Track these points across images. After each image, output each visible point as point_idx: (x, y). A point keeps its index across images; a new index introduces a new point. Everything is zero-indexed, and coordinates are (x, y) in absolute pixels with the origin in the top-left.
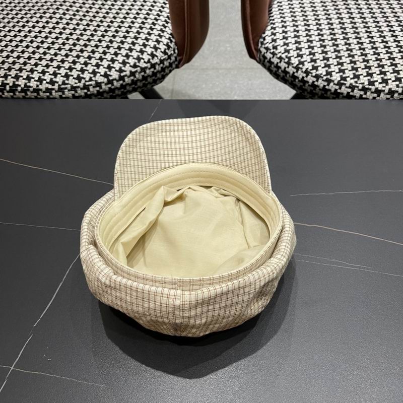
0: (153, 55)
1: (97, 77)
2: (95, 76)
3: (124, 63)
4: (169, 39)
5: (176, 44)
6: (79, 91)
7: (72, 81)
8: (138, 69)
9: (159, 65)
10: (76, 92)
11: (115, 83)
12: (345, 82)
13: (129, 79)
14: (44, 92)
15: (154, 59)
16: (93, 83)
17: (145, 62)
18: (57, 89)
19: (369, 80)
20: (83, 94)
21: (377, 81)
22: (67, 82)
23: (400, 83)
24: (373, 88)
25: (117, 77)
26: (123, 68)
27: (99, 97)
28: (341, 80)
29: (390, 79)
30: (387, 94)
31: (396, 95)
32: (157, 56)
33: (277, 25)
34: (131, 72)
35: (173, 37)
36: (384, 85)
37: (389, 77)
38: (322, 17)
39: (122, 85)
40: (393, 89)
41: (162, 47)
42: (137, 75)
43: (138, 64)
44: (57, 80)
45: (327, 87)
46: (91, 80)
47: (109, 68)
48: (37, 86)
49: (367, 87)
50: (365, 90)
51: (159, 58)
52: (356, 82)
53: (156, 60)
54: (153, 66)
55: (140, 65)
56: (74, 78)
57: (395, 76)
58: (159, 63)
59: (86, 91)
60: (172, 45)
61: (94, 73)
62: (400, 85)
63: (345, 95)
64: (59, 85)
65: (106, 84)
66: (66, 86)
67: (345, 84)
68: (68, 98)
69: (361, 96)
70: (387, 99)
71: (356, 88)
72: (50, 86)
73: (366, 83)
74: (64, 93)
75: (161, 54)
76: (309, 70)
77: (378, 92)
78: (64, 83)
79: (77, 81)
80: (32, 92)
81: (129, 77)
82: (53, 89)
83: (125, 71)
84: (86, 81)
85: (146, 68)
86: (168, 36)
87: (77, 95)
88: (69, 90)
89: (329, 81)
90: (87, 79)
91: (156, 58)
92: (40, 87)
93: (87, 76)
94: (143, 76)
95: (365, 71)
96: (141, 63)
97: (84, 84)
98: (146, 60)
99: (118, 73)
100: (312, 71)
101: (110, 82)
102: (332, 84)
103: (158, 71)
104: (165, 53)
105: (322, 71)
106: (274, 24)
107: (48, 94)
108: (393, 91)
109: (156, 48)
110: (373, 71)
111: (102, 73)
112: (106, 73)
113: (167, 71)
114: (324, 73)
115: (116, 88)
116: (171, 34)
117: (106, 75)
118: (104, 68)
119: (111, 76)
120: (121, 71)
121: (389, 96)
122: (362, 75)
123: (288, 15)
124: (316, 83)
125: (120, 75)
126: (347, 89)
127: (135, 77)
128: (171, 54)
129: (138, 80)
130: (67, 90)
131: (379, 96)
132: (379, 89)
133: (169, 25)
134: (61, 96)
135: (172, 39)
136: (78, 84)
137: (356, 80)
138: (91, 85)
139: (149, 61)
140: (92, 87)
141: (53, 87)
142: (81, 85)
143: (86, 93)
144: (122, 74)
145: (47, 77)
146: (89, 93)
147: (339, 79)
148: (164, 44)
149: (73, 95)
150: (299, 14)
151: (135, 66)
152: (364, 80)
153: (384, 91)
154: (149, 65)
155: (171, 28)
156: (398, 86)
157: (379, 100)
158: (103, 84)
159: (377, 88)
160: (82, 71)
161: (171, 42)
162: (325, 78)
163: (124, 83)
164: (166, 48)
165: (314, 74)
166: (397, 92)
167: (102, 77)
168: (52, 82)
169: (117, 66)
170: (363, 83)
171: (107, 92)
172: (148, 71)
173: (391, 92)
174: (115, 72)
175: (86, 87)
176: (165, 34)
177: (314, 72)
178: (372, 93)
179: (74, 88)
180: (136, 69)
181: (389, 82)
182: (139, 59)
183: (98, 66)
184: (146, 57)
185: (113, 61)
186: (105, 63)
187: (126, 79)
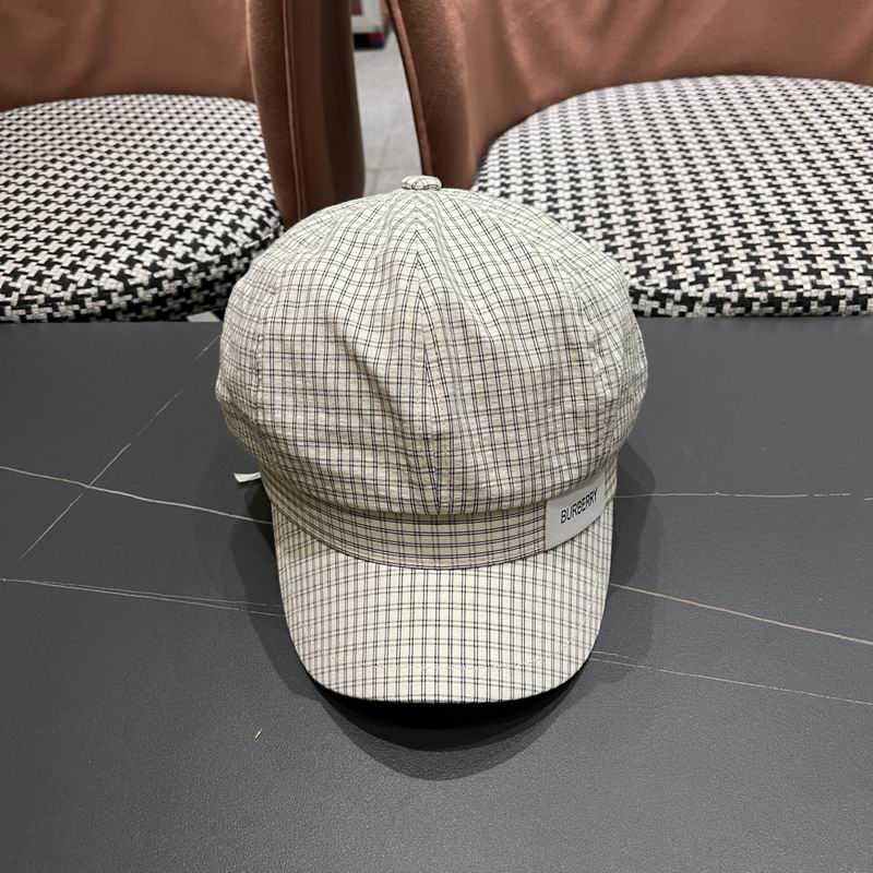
0: (226, 240)
1: (102, 279)
2: (97, 279)
3: (163, 253)
4: (266, 210)
6: (62, 307)
7: (48, 288)
8: (193, 265)
9: (239, 258)
10: (56, 309)
11: (141, 291)
13: (172, 284)
15: (229, 248)
16: (93, 291)
17: (207, 252)
18: (15, 304)
19: (668, 277)
20: (70, 314)
21: (685, 280)
22: (37, 289)
23: (733, 283)
24: (678, 294)
25: (145, 281)
26: (160, 263)
27: (107, 320)
29: (713, 275)
30: (708, 305)
31: (727, 307)
32: (235, 242)
33: (491, 182)
34: (176, 270)
35: (275, 208)
36: (700, 287)
37: (710, 272)
38: (584, 167)
39: (155, 296)
40: (719, 295)
41: (249, 224)
42: (190, 278)
43: (192, 256)
44: (17, 285)
46: (88, 284)
47: (131, 262)
49: (665, 291)
50: (661, 297)
51: (240, 245)
52: (642, 283)
53: (232, 249)
54: (226, 260)
55: (198, 258)
56: (53, 282)
57: (723, 269)
58: (239, 254)
59: (76, 307)
60: (272, 222)
61: (98, 272)
62: (734, 287)
64: (21, 296)
65: (121, 294)
66: (36, 297)
68: (39, 321)
69: (654, 311)
70: (710, 315)
71: (642, 296)
73: (663, 284)
74: (29, 311)
75: (245, 237)
77: (689, 301)
78: (31, 291)
79: (59, 288)
81: (171, 281)
82: (8, 303)
83: (164, 269)
84: (78, 288)
85: (210, 263)
86: (263, 205)
87: (57, 315)
88: (40, 306)
90: (81, 284)
91: (233, 245)
93: (81, 277)
94: (203, 280)
95: (660, 260)
96: (199, 253)
97: (74, 294)
98: (211, 249)
99: (149, 273)
101: (130, 290)
103: (238, 272)
104: (253, 235)
108: (720, 298)
109: (234, 226)
110: (678, 261)
111: (115, 273)
112: (121, 271)
115: (144, 303)
116: (272, 202)
117: (122, 277)
118: (120, 262)
119: (132, 277)
120: (154, 268)
121: (712, 310)
122: (654, 268)
125: (152, 276)
127: (185, 281)
128: (268, 239)
129: (192, 288)
130: (36, 306)
131: (691, 309)
132: (691, 295)
133: (270, 186)
134: (23, 318)
135: (272, 210)
136: (61, 294)
137: (642, 278)
138: (89, 295)
139: (216, 251)
140: (90, 299)
141: (8, 299)
142: (67, 295)
143: (77, 313)
144: (157, 275)
146: (83, 311)
148: (253, 220)
149: (49, 315)
151: (186, 259)
152: (659, 279)
153: (700, 299)
154: (216, 258)
155: (273, 191)
156: (728, 289)
157: (693, 318)
158: (114, 295)
159: (687, 294)
160: (73, 268)
161: (270, 215)
163: (161, 293)
164: (257, 225)
166: (729, 300)
167: (112, 280)
168: (7, 290)
169: (147, 258)
170: (657, 285)
171: (125, 312)
172: (213, 270)
173: (716, 302)
174: (143, 271)
175: (77, 299)
176: (259, 201)
178: (676, 303)
179: (51, 302)
180: (187, 266)
181: (711, 280)
182: (195, 246)
183: (107, 258)
184: (211, 243)
185: (140, 249)
186: (124, 254)
187: (166, 285)
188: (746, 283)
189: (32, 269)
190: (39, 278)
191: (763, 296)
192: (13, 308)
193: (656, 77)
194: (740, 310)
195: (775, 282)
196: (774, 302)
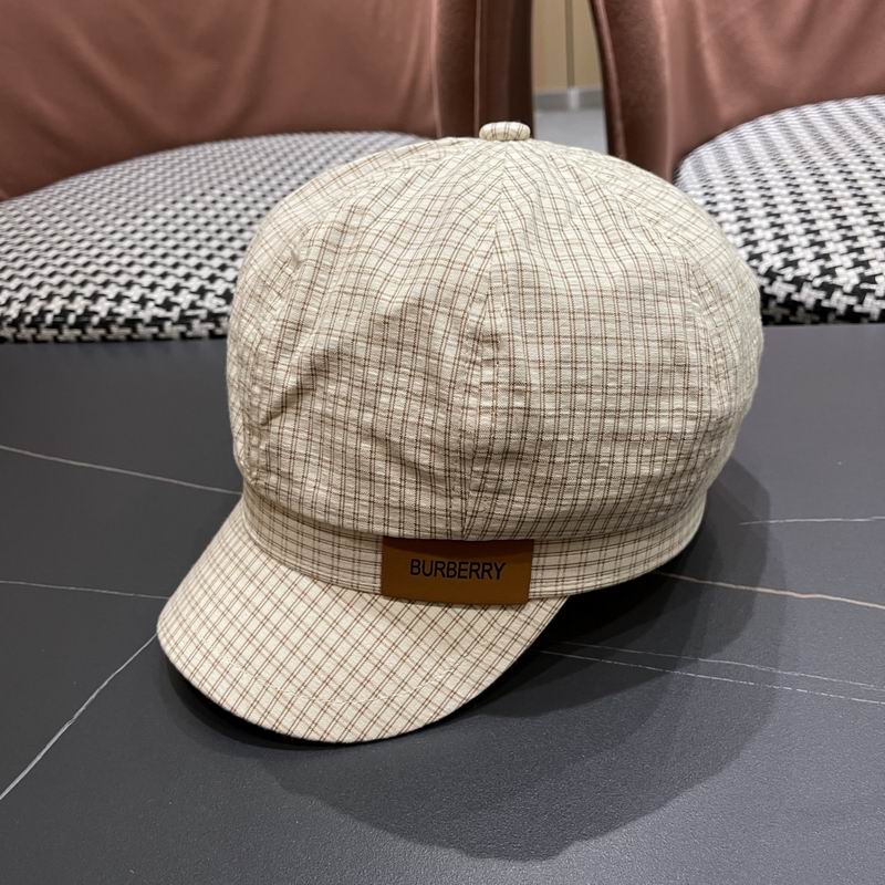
7: (211, 302)
12: (872, 287)
14: (148, 325)
18: (176, 319)
22: (199, 303)
28: (861, 283)
44: (179, 299)
45: (825, 304)
48: (135, 312)
56: (216, 296)
63: (876, 317)
64: (182, 311)
66: (198, 312)
67: (873, 291)
68: (200, 338)
72: (161, 313)
74: (189, 327)
76: (774, 270)
78: (193, 306)
79: (222, 302)
80: (121, 326)
82: (168, 319)
88: (203, 321)
89: (829, 289)
92: (141, 315)
100: (782, 272)
102: (837, 295)
105: (809, 268)
107: (155, 330)
114: (816, 272)
124: (796, 297)
126: (879, 303)
130: (198, 321)
134: (183, 335)
141: (169, 314)
145: (159, 296)
147: (856, 281)
149: (211, 331)
162: (818, 282)
165: (789, 277)
168: (167, 305)
177: (789, 273)
179: (213, 317)
189: (194, 284)
190: (202, 292)
192: (174, 324)
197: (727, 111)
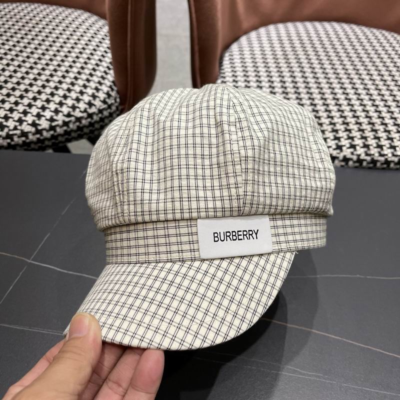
0: (90, 104)
1: (23, 126)
2: (21, 124)
3: (56, 112)
4: (110, 87)
5: (118, 92)
6: (1, 140)
8: (73, 119)
9: (97, 115)
11: (45, 133)
13: (62, 129)
16: (18, 132)
17: (81, 111)
20: (5, 144)
23: (355, 150)
25: (47, 127)
26: (55, 117)
27: (26, 147)
29: (345, 146)
30: (342, 161)
31: (351, 163)
32: (95, 105)
33: (227, 79)
34: (64, 121)
35: (115, 85)
36: (338, 151)
37: (343, 144)
38: (275, 74)
39: (52, 135)
41: (102, 96)
42: (71, 126)
43: (72, 113)
46: (15, 128)
47: (39, 116)
51: (98, 107)
53: (93, 110)
54: (90, 116)
55: (75, 115)
57: (350, 143)
58: (97, 112)
59: (9, 141)
60: (113, 94)
61: (20, 121)
65: (34, 134)
70: (342, 166)
75: (100, 103)
81: (61, 127)
83: (57, 121)
84: (10, 130)
85: (81, 118)
86: (109, 84)
90: (12, 127)
91: (94, 107)
93: (11, 124)
94: (78, 126)
96: (76, 112)
97: (8, 133)
99: (49, 123)
101: (39, 132)
103: (96, 122)
104: (104, 102)
106: (224, 77)
108: (348, 158)
109: (94, 96)
110: (328, 136)
111: (30, 122)
112: (34, 122)
113: (106, 121)
115: (46, 139)
116: (113, 82)
117: (34, 124)
118: (33, 116)
119: (39, 125)
120: (52, 120)
121: (343, 164)
123: (239, 69)
125: (51, 124)
127: (69, 127)
128: (112, 103)
129: (72, 130)
133: (112, 72)
135: (113, 87)
138: (16, 134)
139: (85, 111)
140: (16, 136)
142: (4, 134)
143: (9, 144)
144: (54, 124)
146: (13, 143)
148: (104, 93)
150: (250, 69)
151: (69, 115)
153: (338, 158)
154: (85, 115)
155: (113, 75)
156: (352, 153)
158: (30, 134)
160: (6, 118)
161: (112, 90)
163: (56, 134)
164: (106, 96)
166: (351, 159)
167: (29, 127)
169: (48, 114)
171: (35, 143)
172: (83, 121)
173: (346, 160)
174: (46, 122)
175: (9, 137)
176: (106, 81)
180: (70, 119)
181: (344, 148)
182: (74, 108)
183: (25, 113)
184: (82, 106)
185: (43, 108)
186: (34, 111)
187: (58, 130)
188: (361, 151)
191: (368, 158)
193: (303, 19)
194: (357, 164)
195: (374, 151)
196: (374, 162)
197: (245, 25)
